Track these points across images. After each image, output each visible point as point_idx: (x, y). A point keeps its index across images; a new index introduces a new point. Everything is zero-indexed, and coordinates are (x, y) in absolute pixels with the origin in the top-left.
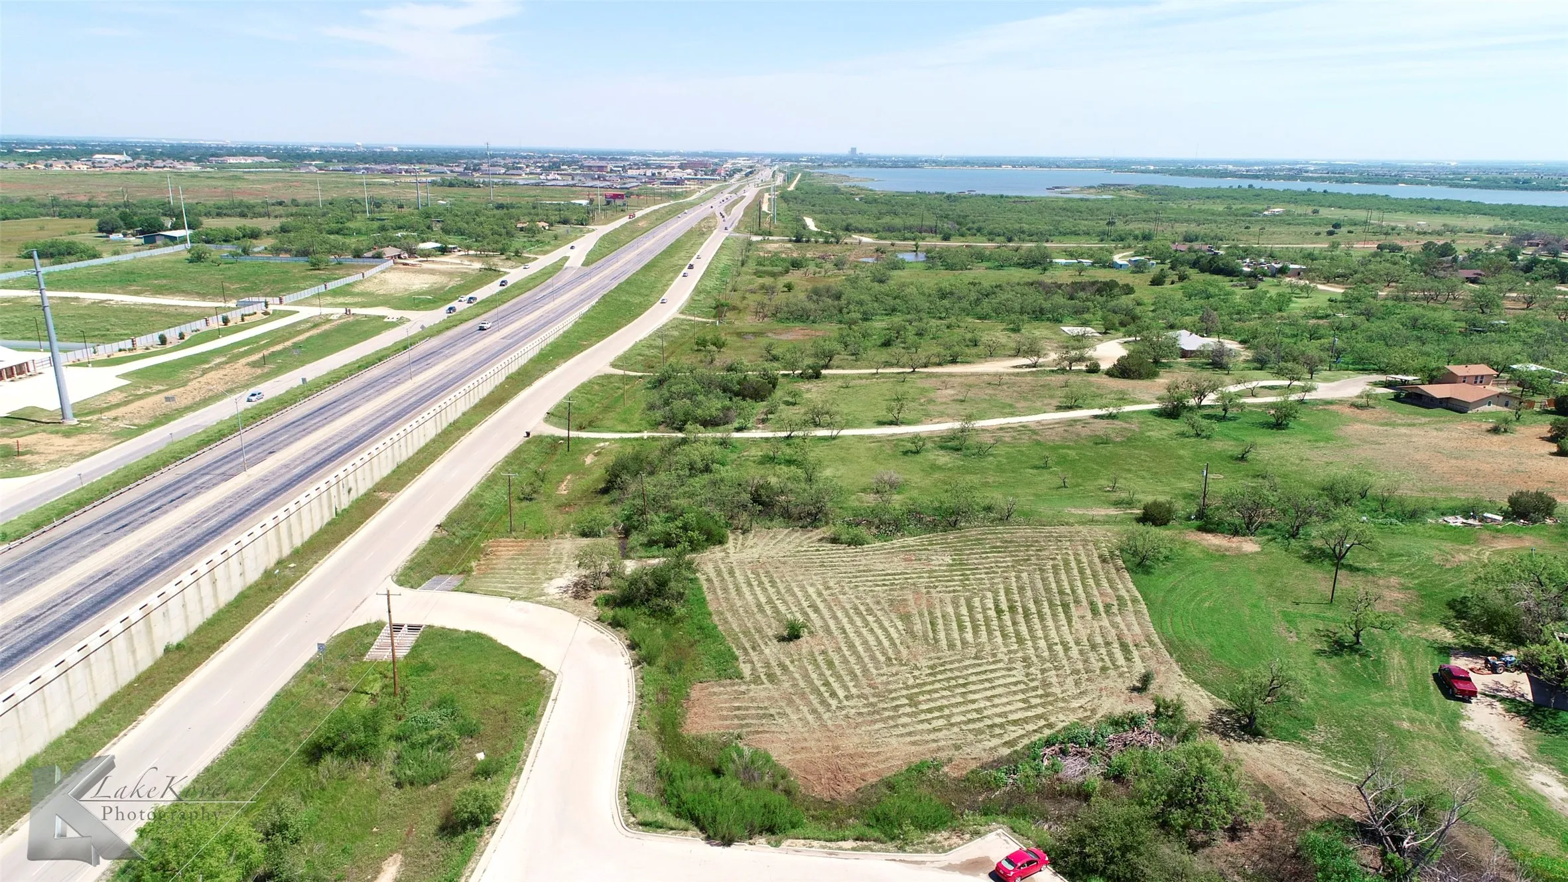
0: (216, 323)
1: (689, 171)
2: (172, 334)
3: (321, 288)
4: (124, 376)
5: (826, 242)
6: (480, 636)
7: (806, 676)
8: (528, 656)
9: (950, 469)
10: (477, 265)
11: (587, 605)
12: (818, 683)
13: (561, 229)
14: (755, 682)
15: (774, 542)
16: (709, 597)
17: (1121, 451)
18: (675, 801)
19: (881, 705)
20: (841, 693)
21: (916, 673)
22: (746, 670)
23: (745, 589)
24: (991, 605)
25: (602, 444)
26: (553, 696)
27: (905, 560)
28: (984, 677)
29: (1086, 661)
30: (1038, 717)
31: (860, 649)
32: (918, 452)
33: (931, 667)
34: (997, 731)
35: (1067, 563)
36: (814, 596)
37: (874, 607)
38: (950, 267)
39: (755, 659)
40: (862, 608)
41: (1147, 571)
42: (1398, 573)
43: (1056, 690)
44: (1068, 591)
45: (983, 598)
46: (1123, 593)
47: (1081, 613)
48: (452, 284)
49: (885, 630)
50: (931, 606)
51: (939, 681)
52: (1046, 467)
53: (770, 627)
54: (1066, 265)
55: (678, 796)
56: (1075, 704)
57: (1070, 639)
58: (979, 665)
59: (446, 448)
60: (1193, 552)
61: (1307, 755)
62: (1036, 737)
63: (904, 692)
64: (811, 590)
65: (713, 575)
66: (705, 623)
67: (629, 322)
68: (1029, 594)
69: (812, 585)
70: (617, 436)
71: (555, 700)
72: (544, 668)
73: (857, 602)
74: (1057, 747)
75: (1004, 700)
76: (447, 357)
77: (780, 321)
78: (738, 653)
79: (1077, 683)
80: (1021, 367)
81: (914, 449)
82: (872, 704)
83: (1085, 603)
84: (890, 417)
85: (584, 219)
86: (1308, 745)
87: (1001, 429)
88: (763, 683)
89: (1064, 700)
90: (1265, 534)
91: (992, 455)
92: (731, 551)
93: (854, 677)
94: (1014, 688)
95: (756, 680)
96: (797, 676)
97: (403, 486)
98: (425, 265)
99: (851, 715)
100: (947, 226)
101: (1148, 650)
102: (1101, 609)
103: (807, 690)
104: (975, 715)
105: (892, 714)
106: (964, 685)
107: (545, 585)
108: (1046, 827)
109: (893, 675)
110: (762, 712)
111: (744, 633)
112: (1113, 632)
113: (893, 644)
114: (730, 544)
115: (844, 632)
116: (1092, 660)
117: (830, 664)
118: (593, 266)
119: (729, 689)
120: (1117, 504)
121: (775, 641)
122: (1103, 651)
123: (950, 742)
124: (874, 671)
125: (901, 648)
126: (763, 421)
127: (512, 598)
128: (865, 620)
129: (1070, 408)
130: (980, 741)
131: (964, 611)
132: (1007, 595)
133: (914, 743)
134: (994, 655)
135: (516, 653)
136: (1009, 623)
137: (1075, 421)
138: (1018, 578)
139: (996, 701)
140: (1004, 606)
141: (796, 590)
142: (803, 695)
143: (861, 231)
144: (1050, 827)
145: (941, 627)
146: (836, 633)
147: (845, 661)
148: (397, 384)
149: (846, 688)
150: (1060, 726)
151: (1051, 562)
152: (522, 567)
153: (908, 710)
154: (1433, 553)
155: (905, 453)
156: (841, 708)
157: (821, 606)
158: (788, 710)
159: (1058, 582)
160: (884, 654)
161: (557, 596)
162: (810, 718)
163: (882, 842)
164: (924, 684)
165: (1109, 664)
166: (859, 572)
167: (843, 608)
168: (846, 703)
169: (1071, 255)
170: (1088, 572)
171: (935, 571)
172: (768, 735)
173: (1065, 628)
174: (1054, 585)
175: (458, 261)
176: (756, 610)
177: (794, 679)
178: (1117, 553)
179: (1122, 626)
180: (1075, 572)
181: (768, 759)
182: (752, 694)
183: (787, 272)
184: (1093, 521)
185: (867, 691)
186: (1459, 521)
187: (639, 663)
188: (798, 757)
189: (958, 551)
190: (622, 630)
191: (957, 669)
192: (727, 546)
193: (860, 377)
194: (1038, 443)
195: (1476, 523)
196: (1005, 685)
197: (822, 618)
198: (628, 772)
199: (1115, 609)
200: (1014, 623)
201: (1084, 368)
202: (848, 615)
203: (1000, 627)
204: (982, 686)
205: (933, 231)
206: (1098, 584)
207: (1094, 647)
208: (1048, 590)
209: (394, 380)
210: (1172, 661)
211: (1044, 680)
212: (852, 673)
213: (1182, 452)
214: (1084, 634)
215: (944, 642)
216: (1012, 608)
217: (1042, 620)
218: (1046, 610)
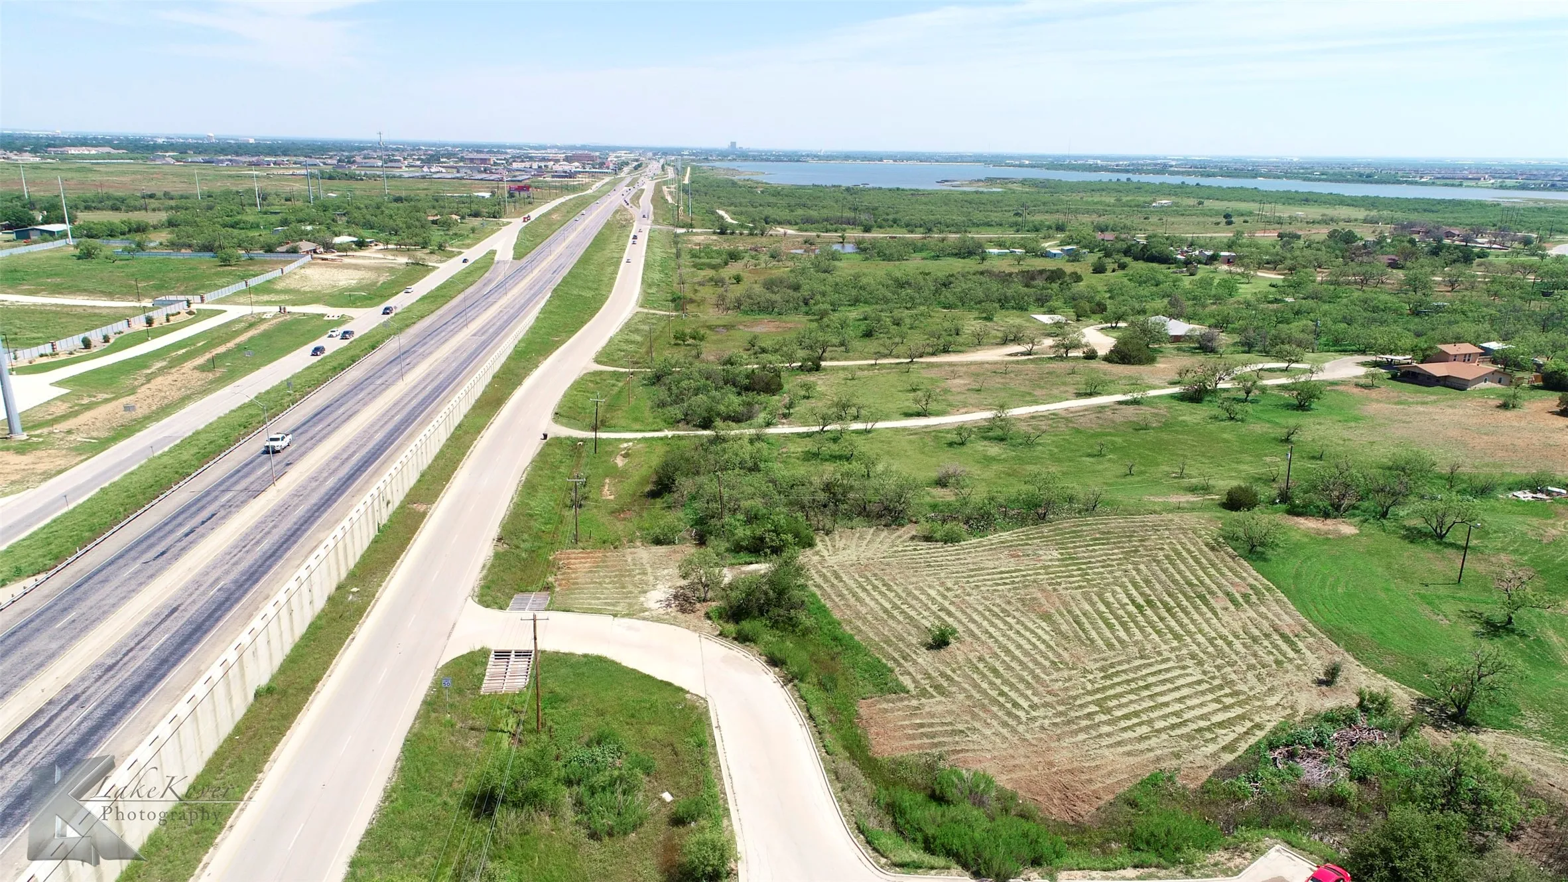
0: (139, 324)
1: (576, 164)
2: (95, 336)
3: (241, 286)
4: (60, 384)
5: (751, 234)
6: (601, 660)
7: (976, 686)
8: (665, 679)
9: (1005, 460)
10: (403, 260)
11: (699, 618)
12: (994, 693)
13: (476, 222)
14: (924, 696)
15: (865, 542)
16: (829, 605)
17: (1164, 436)
18: (919, 836)
19: (1073, 714)
20: (1025, 704)
21: (1090, 677)
22: (906, 681)
23: (863, 595)
24: (1126, 600)
25: (625, 445)
26: (714, 724)
27: (1012, 556)
28: (1161, 677)
29: (1255, 655)
30: (1242, 717)
31: (1018, 653)
32: (962, 444)
33: (1102, 669)
34: (1208, 736)
35: (1178, 554)
36: (939, 599)
37: (1008, 607)
38: (888, 258)
39: (912, 670)
40: (995, 609)
41: (1262, 558)
42: (1504, 549)
43: (1241, 687)
44: (1195, 582)
45: (1114, 593)
46: (1251, 581)
47: (1222, 604)
48: (382, 280)
49: (1033, 632)
50: (1065, 604)
51: (1119, 684)
52: (1100, 455)
53: (909, 634)
54: (999, 255)
55: (920, 830)
56: (1271, 701)
57: (1225, 632)
58: (1150, 665)
59: (464, 454)
60: (1296, 537)
61: (1532, 743)
62: (1252, 740)
63: (1089, 698)
64: (933, 593)
65: (819, 581)
66: (838, 633)
67: (592, 316)
68: (1158, 586)
69: (930, 586)
70: (639, 435)
71: (718, 727)
72: (688, 692)
73: (987, 603)
74: (1283, 750)
75: (1195, 701)
76: (424, 356)
77: (746, 313)
78: (890, 664)
79: (1259, 678)
80: (1016, 354)
81: (959, 440)
82: (1061, 714)
83: (1220, 594)
84: (917, 408)
85: (495, 213)
86: (1528, 734)
87: (1033, 417)
88: (932, 696)
89: (1259, 699)
90: (1354, 515)
91: (1039, 444)
92: (825, 553)
93: (1028, 685)
94: (1199, 688)
95: (924, 693)
96: (966, 686)
97: (437, 496)
98: (346, 260)
99: (1046, 726)
100: (863, 217)
101: (1311, 640)
102: (1241, 600)
103: (986, 702)
104: (1175, 720)
105: (1088, 722)
106: (1147, 687)
107: (642, 599)
108: (1317, 837)
109: (1066, 680)
110: (949, 728)
111: (885, 642)
112: (1265, 624)
113: (1049, 646)
114: (820, 546)
115: (991, 636)
116: (1260, 653)
117: (995, 671)
118: (525, 260)
119: (899, 704)
120: (1193, 490)
121: (924, 649)
122: (1266, 643)
123: (1166, 751)
124: (1046, 678)
125: (1060, 651)
126: (785, 416)
127: (615, 616)
128: (1006, 623)
129: (1090, 395)
130: (1196, 747)
131: (1103, 608)
132: (1136, 589)
133: (1129, 754)
134: (1159, 653)
135: (648, 676)
136: (1155, 619)
137: (1101, 408)
138: (1138, 571)
139: (1189, 703)
140: (1140, 601)
141: (917, 593)
142: (983, 707)
143: (780, 223)
144: (1321, 839)
145: (1087, 626)
146: (983, 637)
147: (1009, 668)
148: (386, 386)
149: (1027, 698)
150: (1269, 726)
151: (1161, 553)
152: (607, 580)
153: (1104, 718)
154: (1525, 528)
155: (951, 444)
156: (1034, 719)
157: (952, 609)
158: (977, 725)
159: (1180, 572)
160: (1047, 658)
161: (662, 611)
162: (1004, 731)
163: (1166, 868)
164: (1104, 689)
165: (1281, 658)
166: (972, 570)
167: (976, 610)
168: (1034, 714)
169: (1000, 245)
170: (1203, 560)
171: (1049, 566)
172: (970, 754)
173: (1215, 621)
174: (1178, 577)
175: (381, 256)
176: (885, 617)
177: (965, 690)
178: (1221, 540)
179: (1270, 615)
180: (1191, 561)
181: (989, 782)
182: (927, 709)
183: (726, 264)
184: (1179, 508)
185: (1049, 699)
186: (1526, 496)
187: (791, 681)
188: (1013, 776)
189: (1061, 545)
190: (752, 645)
191: (1130, 670)
192: (817, 549)
193: (860, 368)
194: (1078, 431)
195: (1544, 497)
196: (1189, 685)
197: (960, 622)
198: (846, 805)
199: (1254, 598)
200: (1162, 619)
201: (1081, 355)
202: (985, 618)
203: (1149, 623)
204: (1165, 688)
205: (853, 223)
206: (1222, 575)
207: (1255, 640)
208: (1174, 582)
209: (379, 382)
210: (1341, 650)
211: (1224, 678)
212: (1022, 680)
213: (1225, 436)
214: (1237, 626)
215: (1100, 642)
216: (1150, 603)
217: (1187, 614)
218: (1185, 603)
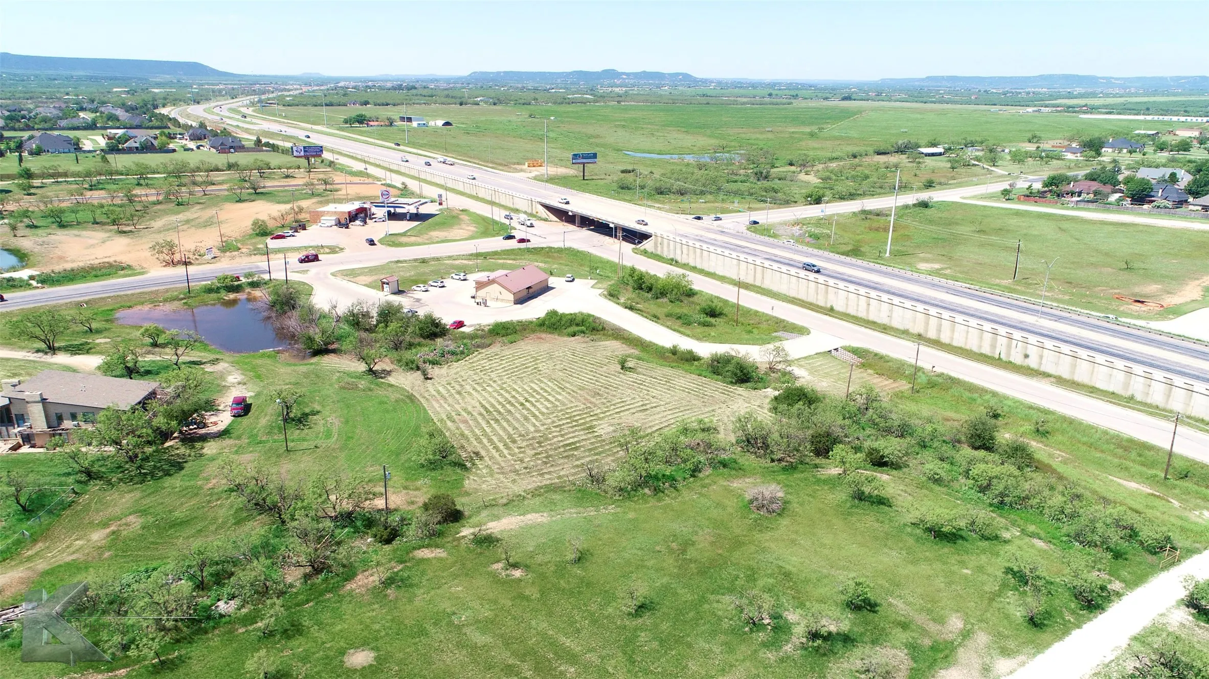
24: (537, 404)
44: (492, 422)
47: (475, 408)
50: (574, 397)
56: (459, 369)
57: (475, 395)
58: (517, 375)
68: (518, 416)
79: (461, 377)
82: (552, 355)
83: (476, 415)
89: (465, 370)
93: (572, 360)
94: (492, 370)
99: (557, 351)
101: (426, 395)
104: (503, 358)
105: (540, 354)
106: (517, 366)
109: (555, 365)
112: (450, 402)
113: (571, 376)
116: (457, 388)
122: (453, 392)
125: (565, 375)
128: (602, 382)
130: (494, 353)
131: (550, 397)
132: (533, 411)
134: (512, 380)
136: (517, 396)
138: (534, 426)
139: (497, 364)
140: (527, 404)
145: (556, 388)
149: (570, 357)
150: (461, 361)
151: (520, 445)
153: (534, 355)
156: (563, 351)
159: (504, 427)
164: (537, 365)
165: (447, 386)
170: (485, 443)
171: (599, 420)
173: (481, 399)
174: (505, 424)
179: (446, 406)
180: (495, 440)
185: (560, 359)
191: (526, 371)
196: (497, 369)
200: (513, 397)
203: (521, 392)
204: (508, 368)
207: (459, 393)
208: (508, 421)
210: (411, 392)
211: (479, 376)
214: (468, 399)
215: (545, 381)
216: (522, 404)
217: (498, 401)
218: (499, 407)
